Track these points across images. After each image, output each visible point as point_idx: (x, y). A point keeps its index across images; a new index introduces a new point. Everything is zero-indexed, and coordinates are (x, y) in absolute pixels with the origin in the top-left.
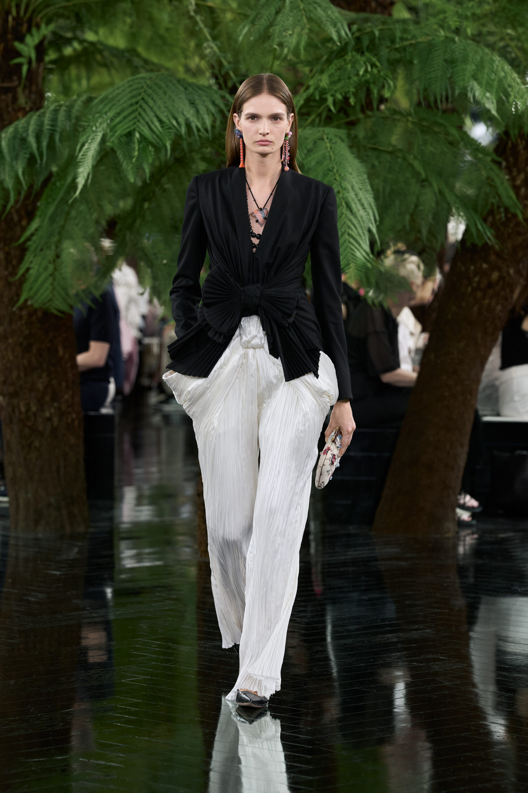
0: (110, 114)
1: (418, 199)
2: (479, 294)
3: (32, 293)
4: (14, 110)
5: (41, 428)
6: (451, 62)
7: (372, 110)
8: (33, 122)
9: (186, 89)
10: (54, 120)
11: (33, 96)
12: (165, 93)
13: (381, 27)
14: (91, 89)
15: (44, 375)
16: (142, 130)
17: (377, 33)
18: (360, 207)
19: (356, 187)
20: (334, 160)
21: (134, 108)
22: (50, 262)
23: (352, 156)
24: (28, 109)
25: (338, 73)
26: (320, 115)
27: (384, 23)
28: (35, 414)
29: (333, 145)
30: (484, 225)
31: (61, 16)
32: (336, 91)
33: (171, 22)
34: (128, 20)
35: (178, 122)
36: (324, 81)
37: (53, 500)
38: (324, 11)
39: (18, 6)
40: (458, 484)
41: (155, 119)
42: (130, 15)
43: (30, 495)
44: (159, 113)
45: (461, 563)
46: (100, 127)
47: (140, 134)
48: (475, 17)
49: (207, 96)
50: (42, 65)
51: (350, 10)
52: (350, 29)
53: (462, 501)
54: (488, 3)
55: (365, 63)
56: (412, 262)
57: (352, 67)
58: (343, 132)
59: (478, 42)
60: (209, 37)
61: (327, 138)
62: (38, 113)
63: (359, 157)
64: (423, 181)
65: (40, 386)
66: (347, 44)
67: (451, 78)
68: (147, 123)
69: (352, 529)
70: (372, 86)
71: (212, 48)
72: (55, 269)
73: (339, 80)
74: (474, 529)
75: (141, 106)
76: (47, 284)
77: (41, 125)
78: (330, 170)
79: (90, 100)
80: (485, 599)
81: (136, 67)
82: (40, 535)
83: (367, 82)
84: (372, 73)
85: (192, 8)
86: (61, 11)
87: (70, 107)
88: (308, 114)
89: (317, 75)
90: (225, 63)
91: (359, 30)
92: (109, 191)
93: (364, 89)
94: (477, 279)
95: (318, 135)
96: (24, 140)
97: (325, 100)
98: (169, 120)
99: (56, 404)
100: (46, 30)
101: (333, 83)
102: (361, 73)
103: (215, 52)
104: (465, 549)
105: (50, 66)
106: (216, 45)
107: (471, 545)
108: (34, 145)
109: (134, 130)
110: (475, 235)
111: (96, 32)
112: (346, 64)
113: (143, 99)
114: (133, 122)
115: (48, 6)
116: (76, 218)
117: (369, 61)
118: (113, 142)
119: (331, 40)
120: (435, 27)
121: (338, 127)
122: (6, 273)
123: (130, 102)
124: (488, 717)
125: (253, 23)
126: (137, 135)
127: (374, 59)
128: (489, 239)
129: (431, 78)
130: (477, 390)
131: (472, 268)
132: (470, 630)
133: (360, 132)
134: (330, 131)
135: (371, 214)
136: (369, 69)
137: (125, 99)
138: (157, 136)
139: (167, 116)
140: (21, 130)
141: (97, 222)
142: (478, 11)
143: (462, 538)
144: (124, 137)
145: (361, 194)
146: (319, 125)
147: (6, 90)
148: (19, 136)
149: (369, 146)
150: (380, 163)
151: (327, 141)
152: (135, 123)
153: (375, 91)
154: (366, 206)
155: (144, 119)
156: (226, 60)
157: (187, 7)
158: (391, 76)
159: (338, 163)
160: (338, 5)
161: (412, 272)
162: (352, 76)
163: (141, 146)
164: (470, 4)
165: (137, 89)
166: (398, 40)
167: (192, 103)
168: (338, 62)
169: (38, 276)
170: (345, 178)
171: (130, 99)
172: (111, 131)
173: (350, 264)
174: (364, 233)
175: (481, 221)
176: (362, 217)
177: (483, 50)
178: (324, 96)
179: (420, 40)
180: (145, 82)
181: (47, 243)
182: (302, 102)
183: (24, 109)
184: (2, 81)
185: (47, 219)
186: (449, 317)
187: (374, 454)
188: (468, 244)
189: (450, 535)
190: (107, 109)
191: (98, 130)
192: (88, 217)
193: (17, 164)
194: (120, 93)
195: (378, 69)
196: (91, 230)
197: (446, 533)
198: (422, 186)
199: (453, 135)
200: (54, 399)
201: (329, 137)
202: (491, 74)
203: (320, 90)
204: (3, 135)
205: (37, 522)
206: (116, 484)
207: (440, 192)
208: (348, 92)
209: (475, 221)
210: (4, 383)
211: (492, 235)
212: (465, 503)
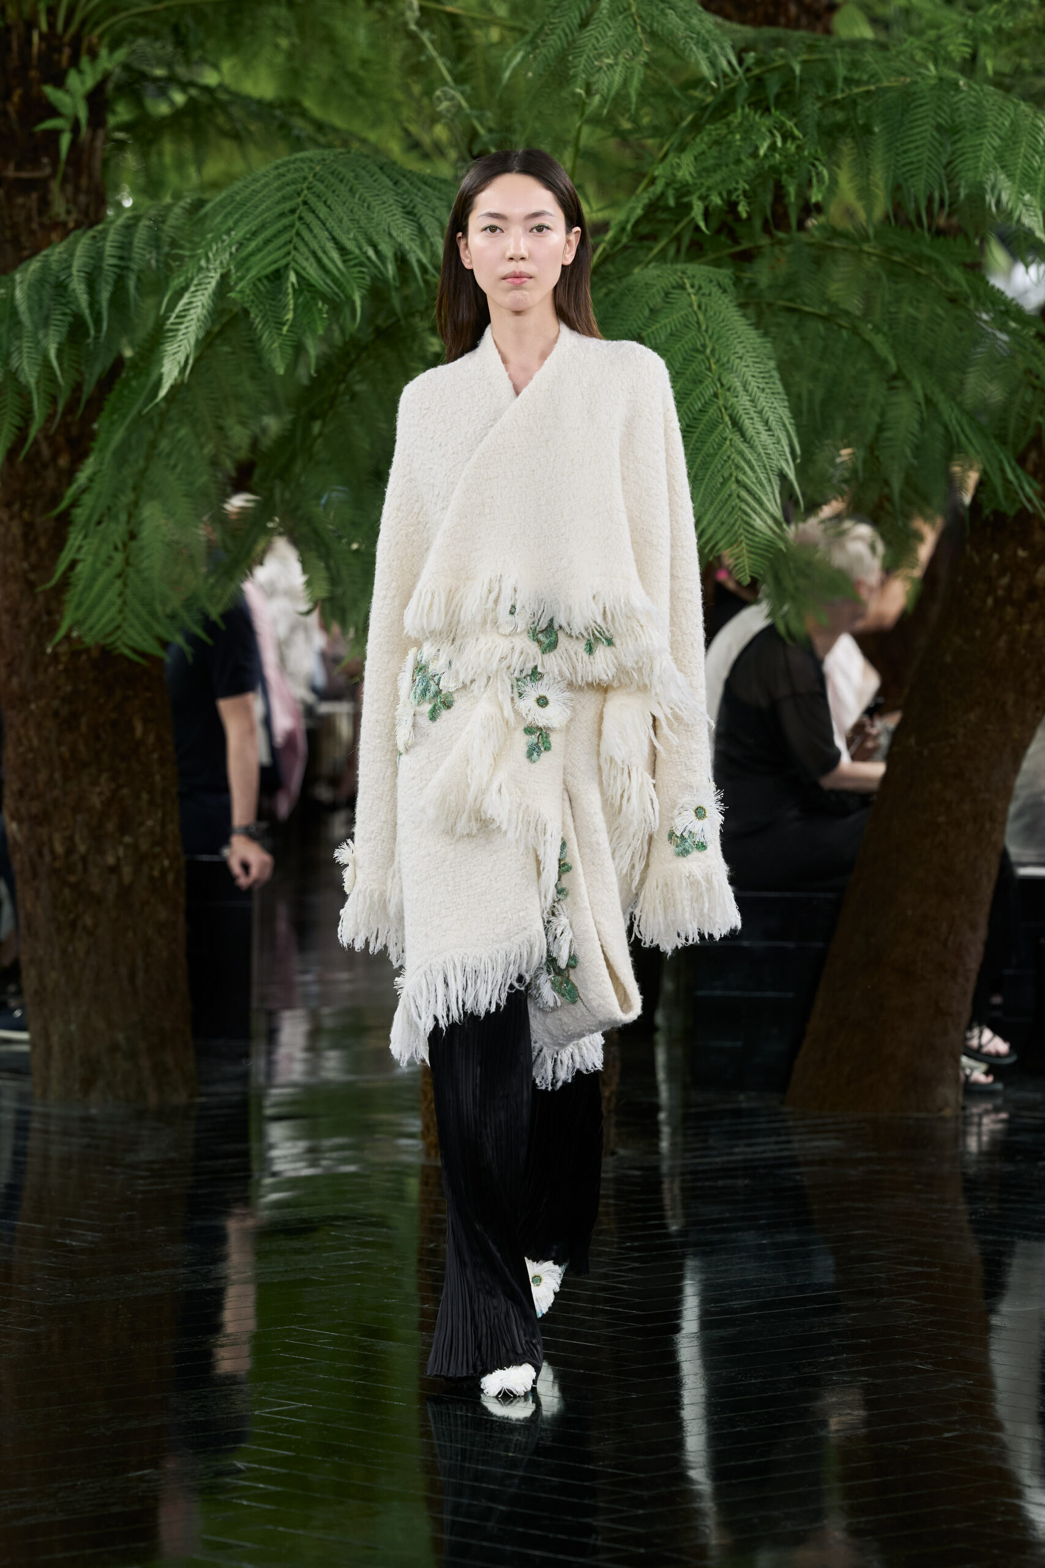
0: (237, 235)
1: (883, 414)
2: (1010, 611)
3: (80, 614)
4: (42, 225)
5: (96, 888)
6: (950, 131)
7: (787, 228)
8: (80, 251)
9: (396, 183)
10: (125, 246)
11: (83, 199)
12: (352, 190)
13: (805, 57)
14: (204, 187)
15: (104, 778)
16: (304, 269)
17: (797, 69)
18: (761, 427)
19: (753, 385)
20: (706, 331)
21: (285, 221)
22: (116, 549)
23: (743, 321)
24: (71, 225)
25: (714, 152)
26: (678, 238)
27: (811, 48)
28: (84, 859)
29: (704, 300)
30: (1019, 471)
31: (143, 32)
32: (709, 189)
33: (372, 45)
34: (284, 43)
35: (377, 252)
36: (686, 168)
37: (120, 1037)
38: (682, 18)
39: (51, 12)
40: (965, 1008)
41: (330, 245)
42: (288, 34)
43: (73, 1027)
44: (338, 233)
45: (972, 1171)
46: (215, 260)
47: (297, 274)
48: (1003, 37)
49: (440, 199)
50: (101, 133)
51: (743, 22)
52: (741, 61)
53: (974, 1043)
54: (1030, 8)
55: (771, 132)
56: (860, 538)
57: (743, 139)
58: (725, 274)
59: (1008, 89)
60: (448, 78)
61: (692, 286)
62: (91, 233)
63: (759, 324)
64: (895, 377)
65: (96, 801)
66: (732, 92)
67: (949, 163)
68: (314, 253)
69: (744, 1100)
70: (785, 178)
71: (452, 99)
72: (127, 562)
73: (717, 167)
74: (999, 1101)
75: (301, 218)
76: (111, 595)
77: (98, 256)
78: (697, 351)
79: (199, 204)
80: (1021, 1245)
81: (298, 139)
82: (94, 1111)
83: (774, 169)
84: (786, 156)
85: (412, 15)
86: (141, 22)
87: (160, 220)
88: (653, 237)
89: (671, 156)
90: (482, 131)
91: (759, 62)
92: (239, 398)
93: (771, 184)
94: (1005, 581)
95: (674, 279)
96: (61, 288)
97: (689, 207)
98: (360, 248)
99: (127, 839)
100: (109, 61)
101: (704, 171)
102: (762, 152)
103: (459, 107)
104: (980, 1142)
105: (120, 135)
106: (463, 93)
107: (992, 1132)
108: (83, 299)
109: (287, 266)
110: (1000, 491)
111: (216, 67)
112: (732, 132)
113: (305, 203)
114: (284, 250)
115: (114, 11)
116: (169, 455)
117: (781, 127)
118: (241, 292)
119: (699, 82)
120: (919, 56)
121: (717, 263)
122: (25, 565)
123: (278, 210)
124: (1027, 1491)
125: (533, 44)
126: (293, 278)
127: (790, 124)
128: (1030, 500)
129: (912, 163)
130: (1005, 810)
131: (996, 557)
132: (992, 1311)
133: (762, 274)
134: (698, 271)
135: (785, 442)
136: (779, 144)
137: (268, 203)
138: (335, 280)
139: (355, 239)
140: (54, 266)
141: (214, 463)
142: (1008, 24)
143: (976, 1120)
144: (265, 282)
145: (762, 401)
146: (675, 260)
147: (26, 186)
148: (51, 279)
149: (781, 303)
150: (803, 339)
151: (691, 290)
152: (289, 253)
153: (792, 190)
154: (773, 424)
155: (307, 245)
156: (482, 124)
157: (402, 14)
158: (824, 158)
159: (715, 337)
160: (719, 12)
161: (859, 559)
162: (743, 157)
163: (301, 300)
164: (993, 9)
165: (294, 182)
166: (840, 84)
167: (410, 213)
168: (713, 130)
169: (93, 578)
170: (729, 366)
171: (278, 203)
172: (237, 269)
173: (741, 542)
174: (770, 481)
175: (1013, 463)
176: (765, 447)
177: (1017, 106)
178: (685, 200)
179: (886, 84)
180: (311, 168)
181: (109, 508)
182: (639, 212)
183: (64, 224)
184: (19, 167)
185: (108, 455)
186: (948, 659)
187: (791, 945)
188: (987, 511)
189: (948, 1112)
190: (230, 223)
191: (211, 266)
192: (194, 452)
193: (46, 335)
194: (258, 192)
195: (799, 142)
196: (203, 479)
197: (940, 1110)
198: (891, 388)
199: (956, 283)
200: (123, 828)
201: (697, 283)
202: (1033, 157)
203: (677, 186)
204: (18, 277)
205: (88, 1084)
206: (255, 1004)
207: (928, 401)
208: (736, 189)
209: (1000, 462)
210: (21, 794)
211: (1036, 493)
212: (980, 1046)
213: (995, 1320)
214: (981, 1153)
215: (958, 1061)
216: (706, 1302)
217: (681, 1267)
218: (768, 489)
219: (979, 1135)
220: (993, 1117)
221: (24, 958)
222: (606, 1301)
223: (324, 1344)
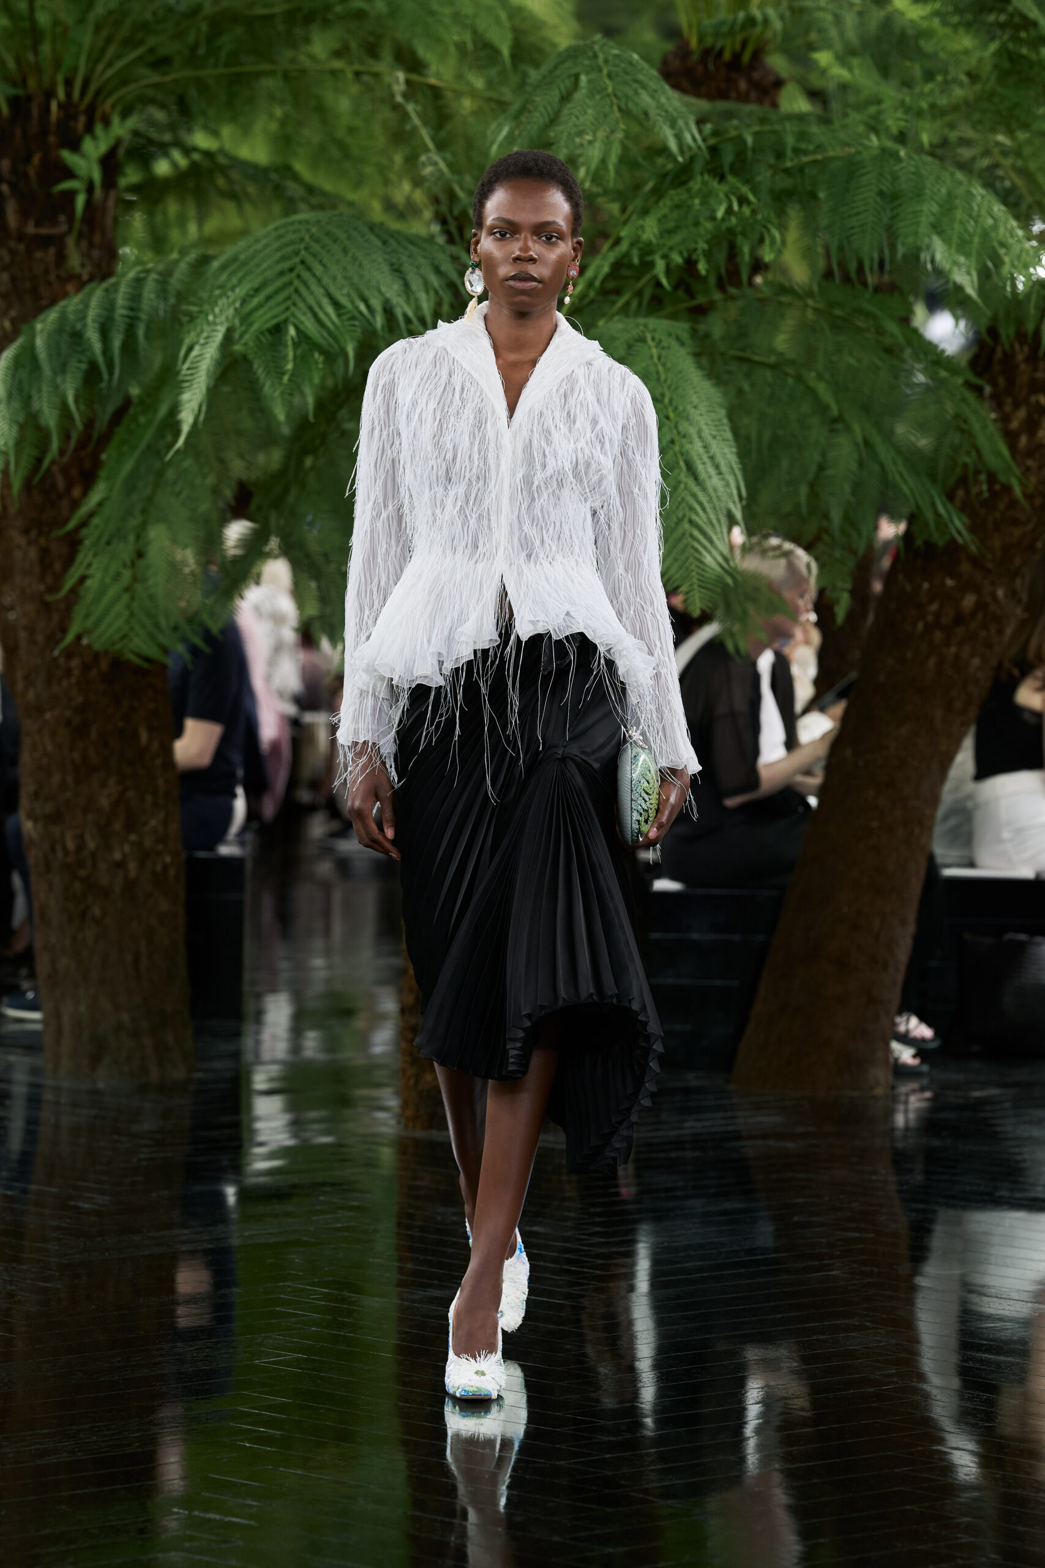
0: (241, 291)
1: (824, 455)
2: (938, 635)
3: (89, 623)
4: (58, 277)
5: (104, 881)
6: (892, 198)
7: (738, 284)
8: (94, 302)
9: (385, 243)
10: (135, 298)
11: (96, 253)
12: (345, 251)
13: (757, 128)
14: (206, 241)
15: (112, 782)
16: (302, 323)
17: (749, 140)
18: (712, 471)
19: (706, 432)
20: (665, 381)
21: (285, 279)
22: (125, 566)
23: (700, 372)
24: (85, 277)
25: (675, 214)
26: (639, 293)
27: (763, 120)
28: (93, 855)
29: (664, 353)
30: (949, 506)
31: (152, 101)
32: (671, 249)
33: (356, 114)
34: (278, 112)
35: (368, 306)
36: (650, 229)
37: (125, 1018)
38: (653, 97)
39: (69, 83)
40: (895, 996)
41: (325, 301)
42: (282, 102)
43: (82, 1008)
44: (332, 289)
45: (900, 1145)
46: (221, 314)
47: (297, 329)
48: (936, 112)
49: (425, 257)
50: (113, 194)
51: (698, 95)
52: (700, 131)
53: (902, 1028)
54: (960, 86)
55: (727, 196)
57: (702, 203)
58: (682, 327)
59: (941, 159)
60: (430, 145)
61: (653, 339)
62: (105, 285)
63: (714, 375)
64: (835, 421)
65: (104, 802)
66: (693, 159)
67: (890, 226)
68: (311, 308)
70: (740, 240)
71: (435, 164)
72: (135, 579)
73: (678, 228)
74: (925, 1081)
75: (299, 276)
76: (119, 607)
77: (109, 308)
79: (204, 261)
81: (292, 200)
82: (101, 1085)
83: (731, 231)
84: (739, 215)
85: (399, 88)
86: (150, 92)
87: (166, 275)
88: (618, 292)
89: (634, 217)
90: (460, 194)
91: (715, 133)
92: (238, 433)
93: (725, 245)
94: (934, 607)
95: (636, 332)
96: (77, 336)
97: (651, 265)
98: (352, 302)
99: (133, 837)
100: (121, 129)
101: (667, 233)
102: (720, 214)
103: (440, 171)
104: (907, 1119)
105: (129, 196)
106: (444, 159)
107: (918, 1110)
108: (97, 346)
109: (286, 321)
110: (932, 525)
111: (215, 134)
112: (691, 197)
113: (303, 262)
114: (283, 306)
115: (125, 82)
116: (175, 483)
117: (735, 191)
118: (246, 344)
119: (664, 150)
120: (861, 129)
121: (674, 317)
122: (42, 587)
123: (278, 268)
124: (948, 1436)
125: (517, 119)
126: (292, 331)
127: (744, 189)
128: (959, 533)
129: (854, 227)
130: (932, 817)
131: (926, 586)
132: (916, 1272)
133: (716, 326)
134: (659, 325)
135: (733, 486)
136: (736, 207)
137: (269, 262)
138: (330, 333)
139: (348, 295)
140: (71, 317)
141: (216, 491)
142: (943, 101)
143: (903, 1098)
144: (267, 335)
145: (715, 448)
146: (636, 315)
147: (45, 242)
148: (68, 329)
149: (733, 353)
150: (753, 385)
151: (652, 344)
152: (287, 309)
153: (746, 250)
154: (724, 468)
155: (304, 300)
156: (462, 188)
157: (390, 86)
158: (775, 221)
159: (673, 387)
162: (702, 220)
163: (299, 351)
164: (928, 88)
165: (292, 243)
166: (789, 153)
167: (397, 270)
168: (675, 195)
169: (102, 592)
170: (685, 415)
171: (278, 262)
172: (242, 324)
173: (693, 577)
174: (719, 521)
175: (944, 499)
176: (715, 490)
177: (952, 175)
178: (649, 258)
179: (831, 153)
180: (308, 230)
181: (118, 530)
182: (606, 269)
183: (79, 277)
184: (38, 224)
185: (118, 484)
186: (882, 678)
187: (736, 938)
188: (919, 542)
189: (879, 1091)
190: (234, 281)
191: (218, 320)
192: (198, 481)
193: (64, 381)
194: (260, 252)
195: (752, 207)
196: (204, 506)
197: (872, 1088)
198: (832, 431)
199: (892, 335)
200: (131, 825)
201: (657, 336)
202: (968, 222)
203: (640, 245)
204: (39, 327)
205: (95, 1060)
206: (246, 988)
207: (866, 442)
208: (695, 250)
209: (932, 498)
210: (36, 795)
211: (964, 524)
212: (907, 1032)
213: (921, 1281)
214: (907, 1128)
215: (887, 1046)
216: (657, 1263)
217: (633, 1231)
218: (718, 529)
219: (906, 1112)
220: (919, 1096)
221: (38, 945)
222: (570, 1262)
223: (315, 1299)
